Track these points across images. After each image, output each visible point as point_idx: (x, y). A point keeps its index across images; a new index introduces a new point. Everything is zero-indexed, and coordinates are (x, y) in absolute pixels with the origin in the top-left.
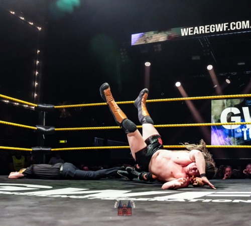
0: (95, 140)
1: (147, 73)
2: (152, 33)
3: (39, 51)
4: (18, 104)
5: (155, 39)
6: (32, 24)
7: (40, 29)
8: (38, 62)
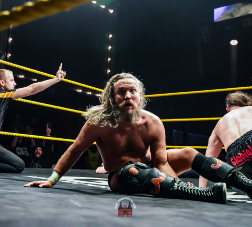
0: (174, 133)
1: (234, 55)
2: (239, 4)
3: (111, 36)
4: (90, 93)
5: (244, 12)
6: (103, 7)
7: (111, 11)
8: (110, 47)
